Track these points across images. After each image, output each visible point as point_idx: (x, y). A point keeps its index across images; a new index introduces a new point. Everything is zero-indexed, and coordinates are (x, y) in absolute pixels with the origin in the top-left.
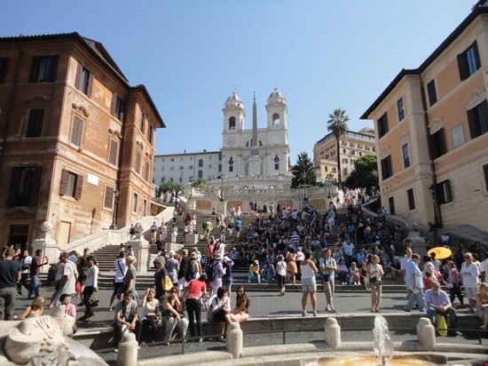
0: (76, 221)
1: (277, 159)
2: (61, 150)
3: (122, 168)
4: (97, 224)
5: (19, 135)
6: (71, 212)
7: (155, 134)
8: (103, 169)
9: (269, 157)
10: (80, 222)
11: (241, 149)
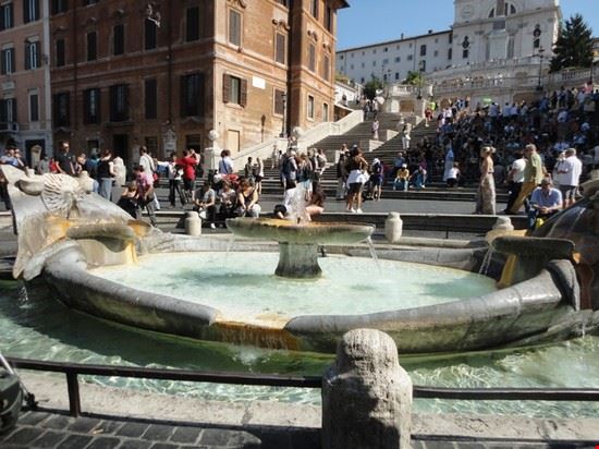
0: (244, 129)
1: (537, 32)
2: (219, 52)
3: (293, 67)
4: (267, 132)
5: (180, 40)
6: (238, 120)
7: (335, 17)
8: (270, 71)
9: (525, 30)
10: (249, 130)
11: (482, 23)
